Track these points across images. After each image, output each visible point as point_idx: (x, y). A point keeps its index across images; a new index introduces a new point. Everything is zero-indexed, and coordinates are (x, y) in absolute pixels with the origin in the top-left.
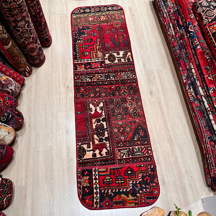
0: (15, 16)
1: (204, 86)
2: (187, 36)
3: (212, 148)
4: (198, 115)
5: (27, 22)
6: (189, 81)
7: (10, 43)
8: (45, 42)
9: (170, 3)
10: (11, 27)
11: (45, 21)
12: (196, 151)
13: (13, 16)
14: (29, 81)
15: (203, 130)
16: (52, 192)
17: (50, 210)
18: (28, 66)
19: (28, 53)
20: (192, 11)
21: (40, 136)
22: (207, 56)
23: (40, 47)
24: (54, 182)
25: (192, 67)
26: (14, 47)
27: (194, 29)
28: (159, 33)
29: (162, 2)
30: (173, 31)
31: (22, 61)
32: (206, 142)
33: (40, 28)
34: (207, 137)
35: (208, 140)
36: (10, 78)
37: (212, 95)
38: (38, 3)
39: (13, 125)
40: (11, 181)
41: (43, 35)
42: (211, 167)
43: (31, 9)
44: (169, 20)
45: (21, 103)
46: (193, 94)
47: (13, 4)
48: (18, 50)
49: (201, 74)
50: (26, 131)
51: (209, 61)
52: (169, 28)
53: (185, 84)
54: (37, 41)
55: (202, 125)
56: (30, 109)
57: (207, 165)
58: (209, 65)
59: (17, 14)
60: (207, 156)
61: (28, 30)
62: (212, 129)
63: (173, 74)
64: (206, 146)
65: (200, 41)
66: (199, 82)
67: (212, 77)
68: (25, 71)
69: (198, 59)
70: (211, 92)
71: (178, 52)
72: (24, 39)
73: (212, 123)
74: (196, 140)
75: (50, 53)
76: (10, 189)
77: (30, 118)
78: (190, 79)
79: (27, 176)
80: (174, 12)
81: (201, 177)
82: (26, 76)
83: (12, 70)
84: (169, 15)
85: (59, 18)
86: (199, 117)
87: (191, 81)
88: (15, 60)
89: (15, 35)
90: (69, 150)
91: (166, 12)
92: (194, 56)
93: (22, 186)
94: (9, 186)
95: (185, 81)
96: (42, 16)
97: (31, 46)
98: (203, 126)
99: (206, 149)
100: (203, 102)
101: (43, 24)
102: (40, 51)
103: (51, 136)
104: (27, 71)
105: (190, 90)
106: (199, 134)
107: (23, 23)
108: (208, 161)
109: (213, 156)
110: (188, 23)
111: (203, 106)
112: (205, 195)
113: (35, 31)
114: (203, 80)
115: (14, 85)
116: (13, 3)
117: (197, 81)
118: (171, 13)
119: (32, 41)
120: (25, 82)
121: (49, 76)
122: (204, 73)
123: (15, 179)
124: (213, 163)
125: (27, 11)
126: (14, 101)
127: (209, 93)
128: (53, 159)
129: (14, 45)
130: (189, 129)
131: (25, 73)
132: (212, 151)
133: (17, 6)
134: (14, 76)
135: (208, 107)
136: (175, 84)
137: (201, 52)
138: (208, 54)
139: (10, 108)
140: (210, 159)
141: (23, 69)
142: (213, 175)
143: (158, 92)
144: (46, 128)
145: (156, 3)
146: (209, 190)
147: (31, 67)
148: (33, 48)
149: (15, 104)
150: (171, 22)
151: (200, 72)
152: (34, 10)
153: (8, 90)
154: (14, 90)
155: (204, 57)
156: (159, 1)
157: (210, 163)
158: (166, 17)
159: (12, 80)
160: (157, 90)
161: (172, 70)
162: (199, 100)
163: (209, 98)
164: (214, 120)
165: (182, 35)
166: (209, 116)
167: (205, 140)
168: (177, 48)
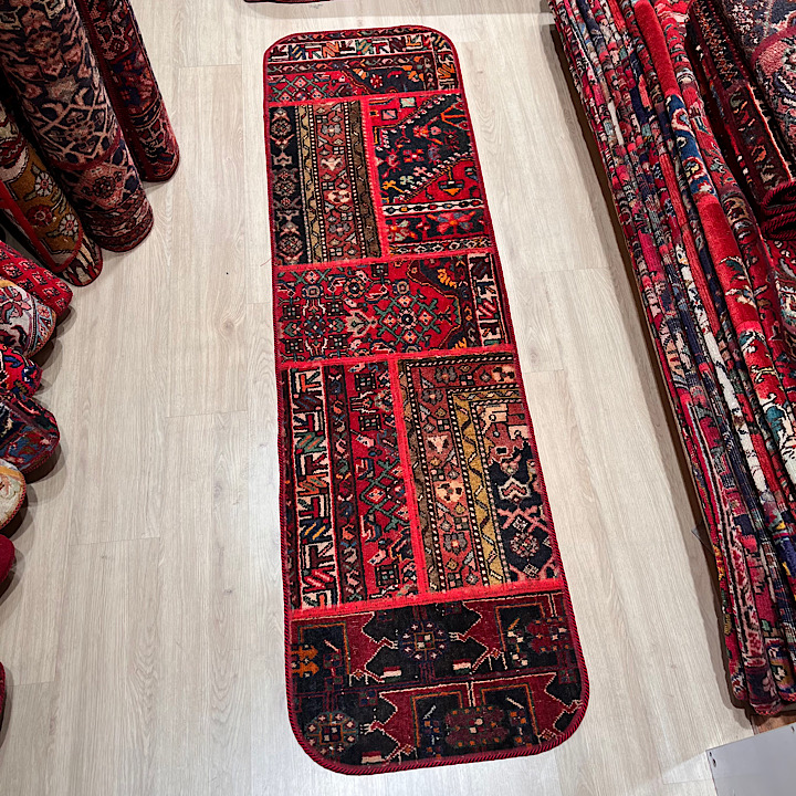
0: (40, 61)
1: (722, 329)
2: (666, 146)
3: (749, 557)
4: (701, 437)
5: (86, 83)
6: (669, 309)
7: (22, 161)
8: (154, 160)
9: (608, 31)
10: (26, 102)
11: (155, 86)
12: (692, 570)
13: (31, 61)
14: (85, 301)
15: (717, 493)
16: (150, 709)
17: (138, 776)
18: (87, 247)
19: (89, 199)
20: (686, 60)
21: (119, 502)
22: (734, 220)
23: (132, 176)
24: (159, 673)
25: (683, 260)
26: (33, 173)
27: (691, 122)
28: (573, 138)
29: (580, 25)
30: (617, 129)
31: (62, 228)
32: (725, 536)
33: (134, 111)
34: (731, 517)
35: (733, 529)
36: (15, 287)
37: (749, 361)
38: (128, 19)
39: (17, 459)
41: (146, 134)
42: (743, 631)
43: (102, 38)
44: (606, 91)
45: (54, 380)
46: (685, 359)
47: (33, 15)
48: (51, 187)
49: (713, 286)
50: (67, 483)
51: (741, 236)
52: (603, 118)
53: (656, 322)
54: (123, 154)
55: (713, 474)
56: (87, 403)
57: (729, 624)
58: (742, 251)
59: (46, 51)
60: (731, 587)
61: (86, 112)
62: (748, 489)
63: (616, 287)
64: (728, 551)
65: (713, 167)
66: (705, 316)
67: (751, 295)
68: (75, 263)
69: (702, 230)
70: (748, 349)
71: (632, 205)
72: (71, 146)
73: (750, 465)
74: (696, 532)
75: (169, 204)
77: (84, 434)
78: (676, 304)
79: (60, 647)
80: (624, 61)
81: (711, 667)
82: (79, 284)
83: (25, 258)
84: (606, 72)
85: (210, 79)
86: (703, 444)
87: (680, 312)
88: (37, 223)
89: (42, 132)
90: (221, 555)
91: (595, 60)
92: (688, 221)
93: (39, 685)
95: (655, 311)
96: (142, 68)
97: (99, 171)
98: (718, 477)
99: (727, 561)
100: (720, 388)
101: (146, 95)
102: (132, 192)
103: (158, 504)
104: (82, 266)
105: (675, 343)
106: (702, 507)
107: (70, 86)
108: (732, 605)
109: (752, 589)
110: (669, 99)
111: (720, 403)
113: (113, 116)
114: (720, 308)
115: (31, 312)
116: (31, 11)
117: (698, 311)
118: (612, 66)
119: (101, 152)
120: (73, 304)
121: (164, 284)
122: (725, 281)
123: (17, 655)
124: (751, 613)
125: (83, 44)
126: (26, 370)
127: (740, 354)
128: (161, 587)
129: (35, 168)
130: (672, 488)
131: (75, 272)
132: (749, 571)
133: (47, 24)
134: (30, 281)
135: (738, 405)
136: (622, 325)
137: (715, 205)
138: (738, 211)
139: (8, 394)
140: (740, 601)
141: (68, 256)
142: (750, 661)
143: (561, 352)
144: (143, 471)
145: (562, 31)
146: (738, 719)
147: (97, 250)
148: (104, 180)
149: (32, 382)
150: (613, 97)
151: (709, 277)
152: (113, 44)
153: (7, 328)
154: (27, 332)
155: (726, 223)
156: (570, 21)
157: (740, 615)
158: (594, 78)
159: (24, 293)
160: (555, 344)
161: (612, 274)
162: (705, 380)
163: (741, 374)
164: (758, 455)
165: (650, 145)
166: (739, 439)
167: (725, 530)
168: (630, 190)
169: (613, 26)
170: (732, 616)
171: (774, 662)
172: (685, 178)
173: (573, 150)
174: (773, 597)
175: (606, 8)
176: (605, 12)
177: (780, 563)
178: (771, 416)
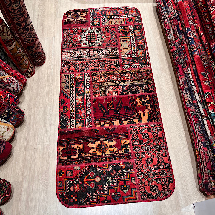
1: (200, 91)
2: (186, 41)
3: (205, 153)
4: (193, 120)
6: (186, 86)
7: (14, 45)
9: (171, 9)
12: (190, 156)
15: (197, 135)
17: (43, 206)
18: (31, 67)
20: (192, 18)
21: (39, 134)
22: (204, 62)
24: (49, 179)
25: (190, 72)
26: (17, 48)
27: (193, 35)
28: (161, 38)
29: (164, 7)
30: (173, 36)
32: (199, 147)
34: (201, 142)
35: (201, 145)
36: (12, 77)
37: (207, 100)
39: (13, 122)
42: (203, 173)
44: (170, 25)
46: (190, 99)
48: (21, 52)
49: (198, 80)
51: (206, 66)
52: (169, 33)
53: (182, 89)
56: (30, 108)
57: (200, 170)
58: (206, 70)
60: (200, 161)
62: (206, 135)
63: (172, 79)
64: (200, 151)
65: (198, 47)
66: (195, 87)
67: (208, 82)
69: (195, 64)
70: (207, 97)
71: (176, 57)
73: (206, 128)
74: (191, 145)
75: (53, 55)
78: (187, 84)
79: (23, 172)
80: (175, 17)
81: (195, 182)
83: (15, 69)
84: (170, 20)
86: (194, 122)
87: (188, 86)
88: (17, 61)
91: (167, 17)
92: (191, 62)
93: (18, 182)
95: (182, 86)
98: (197, 131)
99: (199, 154)
100: (199, 107)
104: (29, 72)
105: (187, 95)
106: (193, 139)
108: (200, 166)
109: (206, 161)
110: (187, 29)
111: (199, 111)
112: (197, 200)
114: (199, 86)
117: (193, 86)
118: (172, 19)
122: (201, 78)
124: (205, 168)
126: (15, 99)
127: (205, 98)
128: (49, 157)
131: (27, 74)
132: (205, 157)
135: (203, 112)
136: (173, 89)
137: (199, 58)
138: (205, 60)
139: (11, 105)
140: (203, 165)
141: (25, 70)
142: (205, 180)
145: (159, 8)
146: (202, 196)
149: (16, 102)
150: (172, 27)
151: (197, 77)
153: (10, 88)
154: (15, 89)
155: (201, 63)
156: (161, 6)
157: (202, 168)
158: (167, 22)
161: (171, 75)
162: (195, 105)
163: (205, 104)
164: (208, 126)
165: (182, 41)
166: (204, 121)
167: (199, 146)
168: (176, 53)
169: (172, 8)
170: (200, 168)
171: (211, 181)
172: (190, 50)
173: (161, 41)
174: (211, 164)
175: (171, 3)
176: (170, 4)
177: (213, 155)
178: (212, 115)
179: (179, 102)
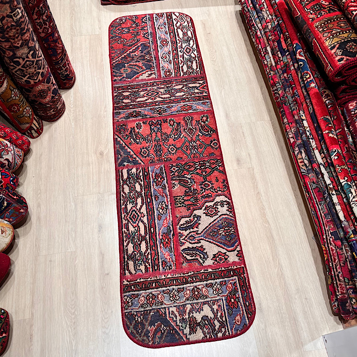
0: (12, 40)
1: (322, 148)
2: (294, 66)
3: (338, 250)
4: (315, 197)
5: (32, 48)
6: (298, 140)
7: (5, 84)
8: (64, 80)
9: (266, 14)
10: (6, 58)
11: (63, 47)
12: (313, 256)
13: (7, 40)
14: (36, 145)
15: (323, 222)
16: (74, 329)
18: (36, 121)
19: (35, 99)
21: (56, 236)
22: (326, 99)
23: (55, 88)
24: (78, 312)
25: (304, 118)
26: (10, 89)
27: (305, 55)
28: (252, 62)
29: (253, 12)
30: (272, 58)
31: (24, 113)
32: (327, 241)
33: (54, 59)
34: (329, 232)
35: (331, 237)
36: (5, 141)
37: (335, 163)
38: (50, 18)
39: (9, 219)
40: (6, 313)
41: (60, 69)
42: (337, 283)
43: (39, 27)
44: (266, 41)
45: (24, 182)
46: (306, 162)
47: (7, 20)
48: (18, 95)
49: (318, 129)
50: (32, 228)
51: (329, 107)
52: (265, 53)
53: (293, 145)
54: (50, 79)
55: (320, 213)
56: (39, 191)
57: (330, 279)
58: (330, 113)
59: (14, 36)
60: (330, 263)
61: (33, 62)
62: (337, 220)
63: (274, 129)
64: (329, 248)
65: (316, 76)
66: (314, 143)
67: (335, 133)
68: (31, 128)
69: (312, 104)
70: (334, 157)
71: (280, 92)
72: (27, 77)
73: (337, 209)
74: (314, 238)
75: (72, 99)
76: (5, 324)
77: (39, 206)
78: (301, 137)
79: (33, 302)
80: (273, 28)
81: (323, 299)
82: (33, 138)
83: (9, 128)
84: (265, 33)
85: (88, 41)
86: (316, 200)
87: (303, 141)
88: (13, 111)
89: (14, 71)
90: (103, 258)
91: (261, 28)
92: (305, 100)
93: (24, 320)
94: (3, 320)
95: (292, 140)
96: (57, 39)
97: (40, 87)
98: (323, 215)
99: (328, 252)
100: (322, 175)
101: (59, 51)
102: (56, 95)
103: (74, 236)
104: (34, 129)
105: (301, 155)
106: (316, 228)
107: (26, 50)
108: (331, 272)
109: (340, 264)
110: (295, 45)
111: (322, 181)
112: (330, 330)
113: (45, 62)
114: (321, 139)
115: (12, 152)
116: (6, 18)
117: (311, 140)
118: (268, 30)
119: (41, 79)
120: (31, 147)
121: (71, 136)
122: (323, 126)
123: (14, 307)
124: (340, 275)
125: (30, 31)
126: (11, 179)
127: (331, 160)
128: (77, 273)
129: (11, 87)
130: (303, 219)
131: (31, 132)
132: (338, 256)
133: (14, 24)
134: (11, 138)
135: (330, 182)
136: (277, 146)
137: (317, 93)
138: (328, 95)
139: (4, 190)
140: (335, 270)
141: (28, 125)
142: (340, 296)
143: (250, 159)
144: (66, 221)
145: (245, 14)
146: (336, 321)
147: (40, 121)
148: (43, 91)
149: (14, 184)
150: (269, 44)
151: (316, 125)
152: (44, 30)
153: (2, 160)
154: (11, 161)
155: (322, 101)
156: (248, 10)
157: (335, 276)
158: (260, 36)
159: (9, 144)
160: (248, 156)
161: (272, 123)
162: (316, 171)
163: (332, 168)
164: (340, 204)
165: (287, 66)
166: (332, 198)
167: (327, 238)
168: (279, 86)
169: (268, 12)
170: (332, 276)
171: (351, 296)
172: (303, 81)
173: (252, 67)
174: (349, 268)
175: (265, 4)
176: (264, 6)
177: (352, 252)
178: (346, 187)
179: (289, 168)
